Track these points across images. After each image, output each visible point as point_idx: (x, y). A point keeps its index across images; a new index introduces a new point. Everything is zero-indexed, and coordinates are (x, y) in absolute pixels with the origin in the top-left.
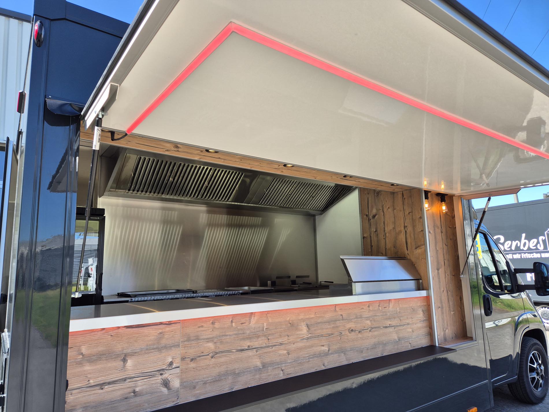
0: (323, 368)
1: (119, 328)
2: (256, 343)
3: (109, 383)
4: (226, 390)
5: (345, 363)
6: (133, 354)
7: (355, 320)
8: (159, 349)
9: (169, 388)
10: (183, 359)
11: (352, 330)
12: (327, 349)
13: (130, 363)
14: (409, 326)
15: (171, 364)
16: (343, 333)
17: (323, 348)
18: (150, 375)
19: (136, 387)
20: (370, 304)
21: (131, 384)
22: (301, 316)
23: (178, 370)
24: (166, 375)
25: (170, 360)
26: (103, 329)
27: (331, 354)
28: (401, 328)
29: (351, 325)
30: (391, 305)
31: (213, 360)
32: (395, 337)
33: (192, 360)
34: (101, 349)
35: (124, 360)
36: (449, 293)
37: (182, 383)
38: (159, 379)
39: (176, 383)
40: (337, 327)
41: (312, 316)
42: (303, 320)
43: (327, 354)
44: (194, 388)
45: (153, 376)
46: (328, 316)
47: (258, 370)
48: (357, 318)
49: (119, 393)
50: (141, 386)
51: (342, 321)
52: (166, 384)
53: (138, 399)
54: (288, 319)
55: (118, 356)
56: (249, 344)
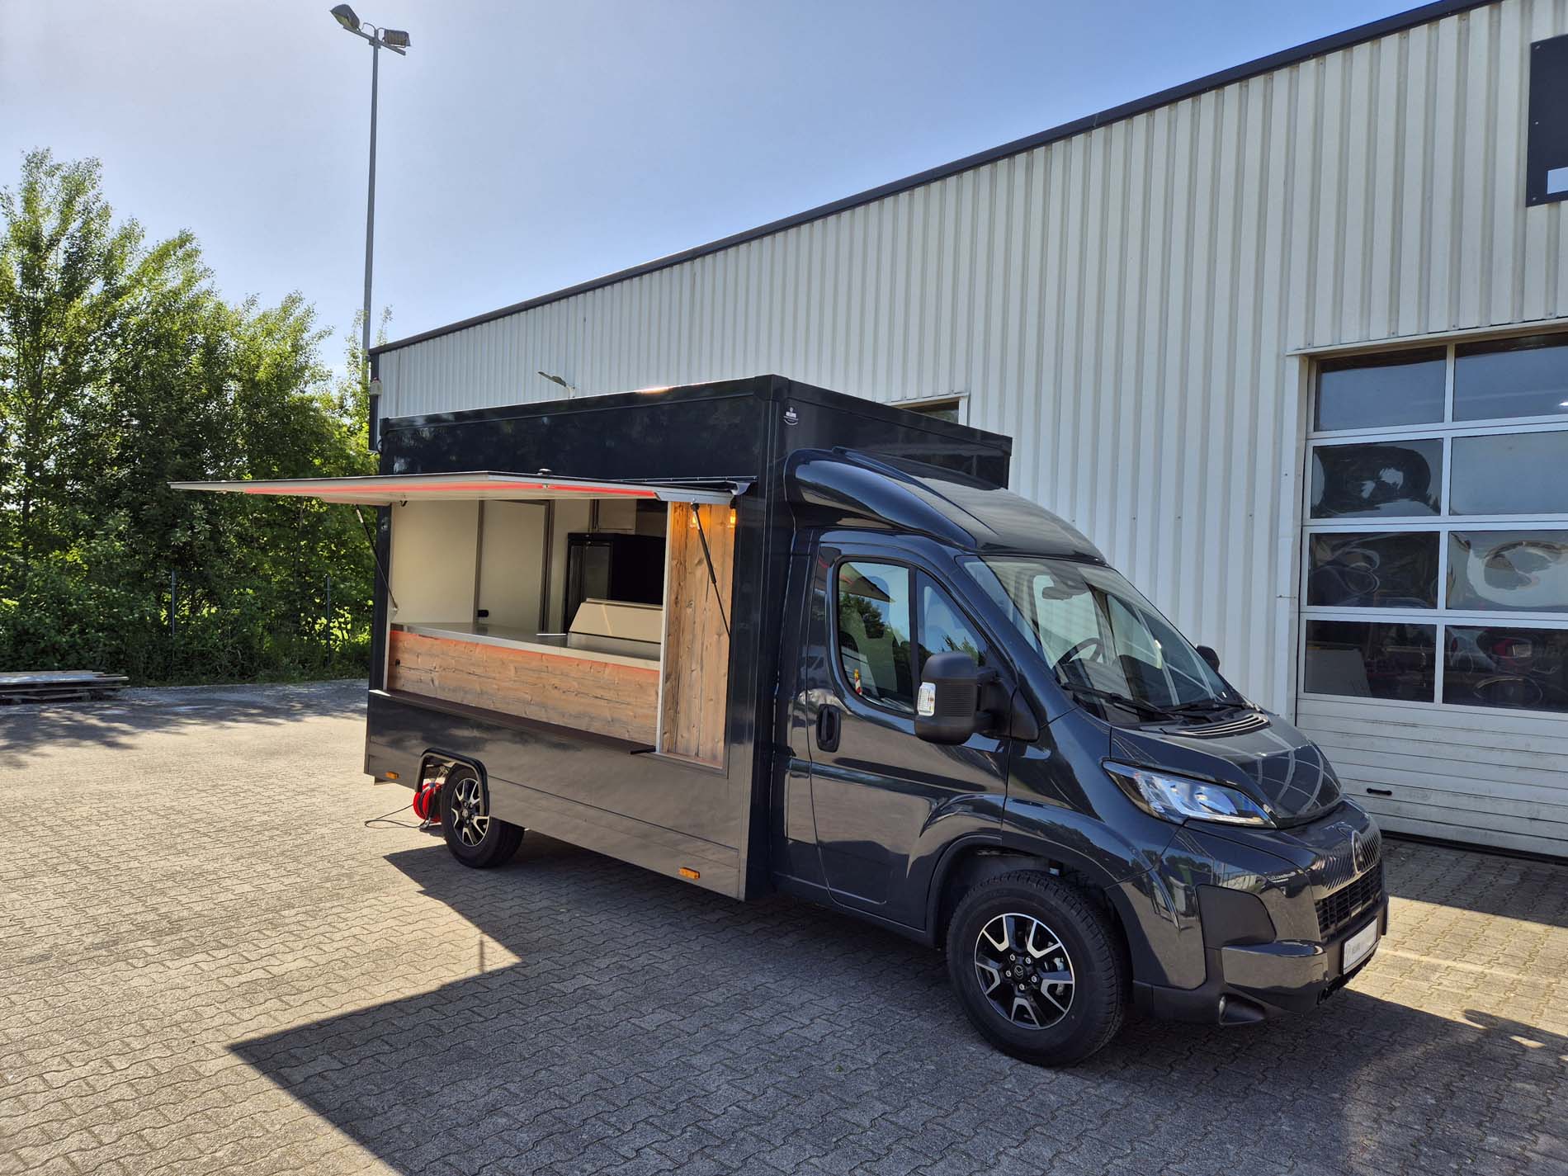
0: (524, 716)
2: (478, 671)
3: (412, 669)
4: (459, 700)
5: (545, 720)
6: (421, 654)
7: (561, 677)
8: (431, 656)
9: (434, 685)
10: (440, 667)
11: (556, 687)
12: (530, 699)
13: (420, 659)
14: (630, 707)
15: (435, 668)
16: (547, 688)
17: (527, 696)
19: (421, 676)
20: (580, 662)
22: (511, 658)
23: (438, 674)
25: (435, 665)
28: (617, 705)
29: (556, 681)
30: (607, 671)
32: (607, 714)
33: (444, 669)
34: (411, 646)
35: (418, 657)
37: (439, 684)
38: (430, 676)
39: (436, 683)
40: (541, 678)
42: (512, 661)
43: (529, 703)
44: (444, 690)
45: (427, 673)
46: (535, 664)
47: (477, 693)
48: (562, 674)
49: (415, 677)
51: (546, 674)
52: (432, 681)
53: (421, 685)
54: (501, 657)
56: (474, 670)
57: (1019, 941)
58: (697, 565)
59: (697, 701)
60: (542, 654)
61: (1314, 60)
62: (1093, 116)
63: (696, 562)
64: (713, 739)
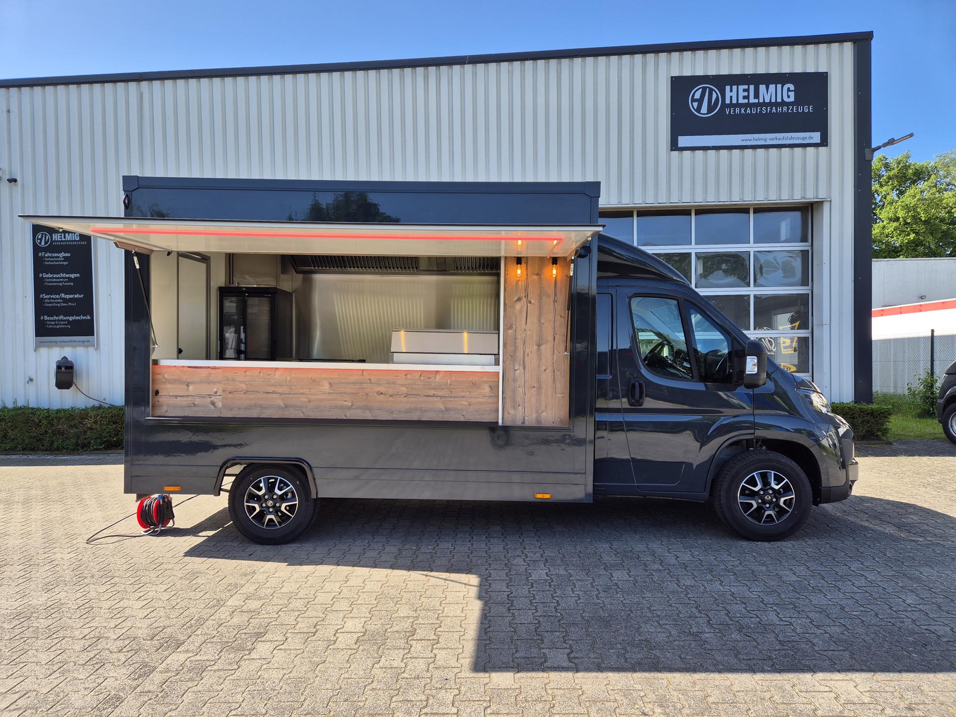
0: (345, 418)
1: (184, 367)
2: (280, 390)
3: (180, 396)
4: (255, 415)
5: (370, 418)
6: (192, 383)
7: (387, 385)
8: (209, 383)
9: (215, 407)
10: (224, 391)
11: (382, 393)
12: (350, 404)
13: (191, 387)
14: (465, 399)
15: (216, 392)
16: (370, 394)
17: (346, 403)
18: (203, 397)
19: (195, 401)
20: (408, 373)
21: (193, 399)
23: (221, 397)
24: (213, 398)
25: (216, 390)
26: (175, 366)
27: (353, 409)
29: (381, 389)
30: (439, 376)
31: (245, 395)
32: (440, 406)
33: (230, 393)
34: (175, 377)
35: (188, 385)
36: (557, 373)
37: (223, 405)
38: (208, 400)
39: (219, 405)
40: (363, 388)
41: (336, 377)
43: (349, 408)
44: (232, 410)
45: (204, 397)
46: (353, 378)
47: (280, 408)
48: (389, 383)
49: (185, 403)
50: (197, 401)
51: (369, 385)
52: (213, 403)
53: (196, 408)
54: (310, 376)
55: (184, 383)
56: (274, 389)
57: (766, 483)
58: (516, 301)
59: (521, 390)
60: (363, 370)
61: (580, 58)
62: (466, 56)
63: (516, 299)
64: (537, 411)
